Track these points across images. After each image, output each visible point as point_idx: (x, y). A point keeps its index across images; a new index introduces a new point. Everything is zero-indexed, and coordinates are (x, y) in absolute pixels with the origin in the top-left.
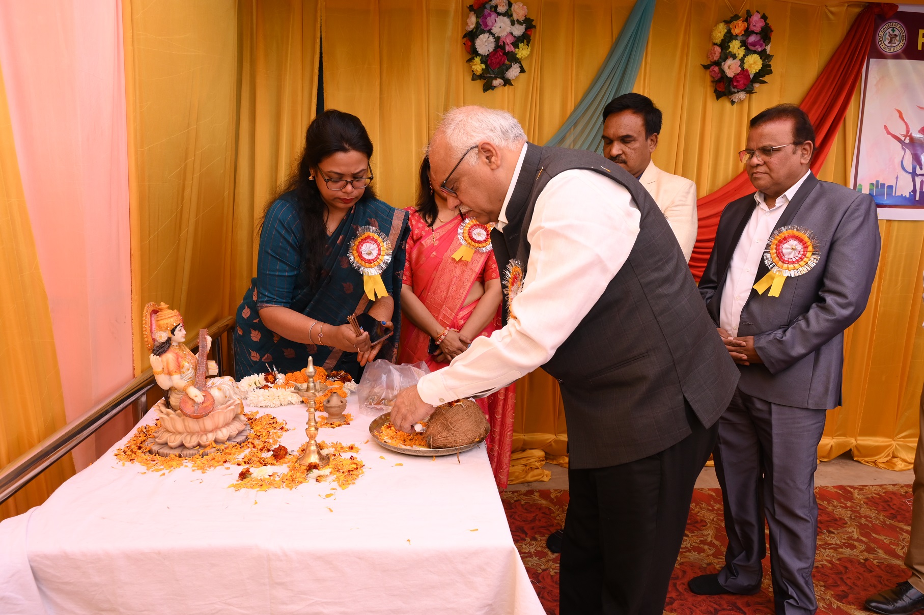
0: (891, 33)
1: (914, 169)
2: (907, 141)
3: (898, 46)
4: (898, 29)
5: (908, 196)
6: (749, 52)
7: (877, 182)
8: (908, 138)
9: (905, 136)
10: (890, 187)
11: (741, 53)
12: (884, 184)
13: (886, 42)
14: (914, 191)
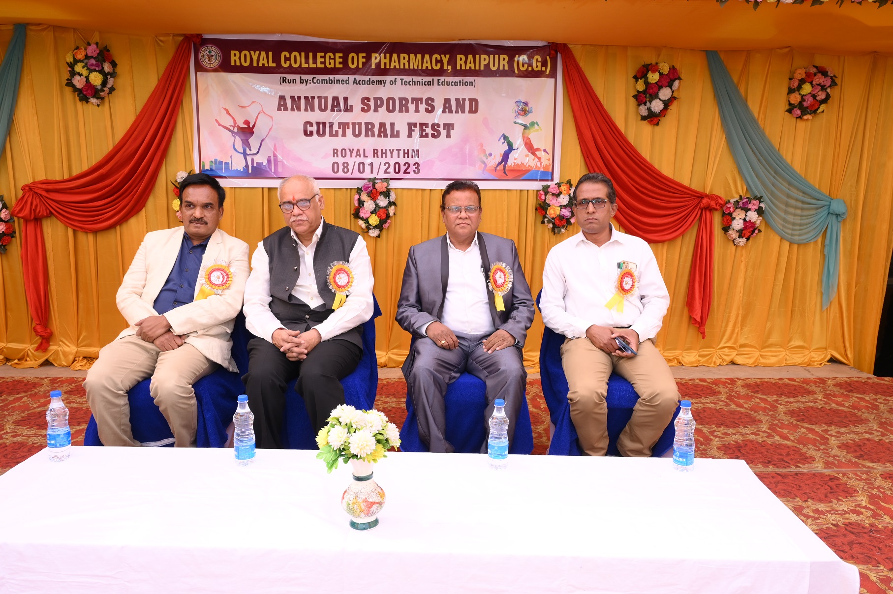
0: (208, 54)
1: (245, 151)
2: (236, 130)
3: (215, 63)
4: (214, 51)
5: (242, 170)
6: (91, 71)
7: (216, 160)
8: (236, 128)
9: (234, 127)
10: (227, 164)
11: (85, 72)
12: (222, 162)
13: (207, 60)
14: (247, 166)
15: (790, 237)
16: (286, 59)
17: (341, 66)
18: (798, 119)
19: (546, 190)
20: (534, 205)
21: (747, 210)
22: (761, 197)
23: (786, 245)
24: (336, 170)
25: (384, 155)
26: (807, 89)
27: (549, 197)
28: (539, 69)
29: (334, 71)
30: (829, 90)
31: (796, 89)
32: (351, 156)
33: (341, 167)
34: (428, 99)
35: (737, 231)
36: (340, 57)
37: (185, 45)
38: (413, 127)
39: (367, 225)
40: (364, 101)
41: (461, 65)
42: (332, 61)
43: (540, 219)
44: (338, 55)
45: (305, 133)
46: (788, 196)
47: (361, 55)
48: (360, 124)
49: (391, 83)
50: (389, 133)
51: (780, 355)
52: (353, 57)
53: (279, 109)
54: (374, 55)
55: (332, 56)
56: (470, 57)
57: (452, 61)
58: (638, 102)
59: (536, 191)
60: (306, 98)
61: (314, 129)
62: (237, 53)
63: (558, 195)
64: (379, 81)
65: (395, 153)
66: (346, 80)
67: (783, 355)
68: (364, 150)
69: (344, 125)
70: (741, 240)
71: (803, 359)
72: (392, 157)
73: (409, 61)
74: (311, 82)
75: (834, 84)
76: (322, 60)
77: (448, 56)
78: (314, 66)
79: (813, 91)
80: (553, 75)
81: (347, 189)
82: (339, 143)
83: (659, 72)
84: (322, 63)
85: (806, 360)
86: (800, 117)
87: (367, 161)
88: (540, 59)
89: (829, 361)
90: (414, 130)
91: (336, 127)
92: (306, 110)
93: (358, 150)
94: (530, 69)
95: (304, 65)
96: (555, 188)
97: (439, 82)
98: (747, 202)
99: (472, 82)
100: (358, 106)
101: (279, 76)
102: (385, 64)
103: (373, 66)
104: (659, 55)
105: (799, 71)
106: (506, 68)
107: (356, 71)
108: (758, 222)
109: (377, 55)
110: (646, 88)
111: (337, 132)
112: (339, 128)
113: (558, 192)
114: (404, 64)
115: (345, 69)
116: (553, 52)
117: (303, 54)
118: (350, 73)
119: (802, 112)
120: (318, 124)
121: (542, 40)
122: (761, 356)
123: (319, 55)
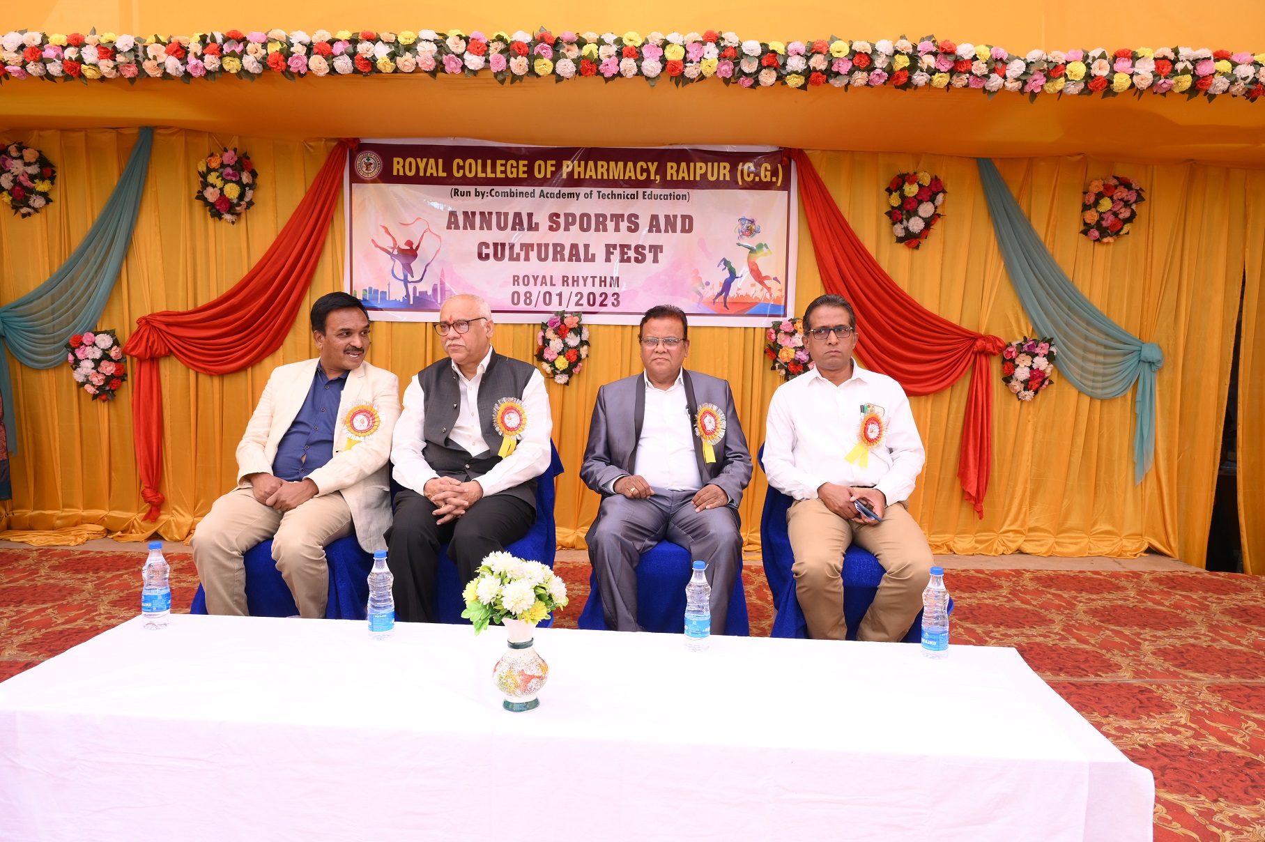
0: (366, 161)
1: (406, 277)
2: (396, 252)
3: (374, 172)
4: (374, 159)
5: (401, 301)
6: (226, 182)
7: (370, 288)
8: (396, 250)
9: (393, 248)
10: (384, 293)
11: (219, 183)
12: (378, 290)
13: (364, 169)
14: (408, 295)
15: (1090, 390)
16: (459, 167)
17: (525, 176)
18: (1096, 243)
19: (777, 328)
20: (763, 346)
21: (1034, 355)
22: (1052, 339)
23: (1086, 401)
24: (516, 302)
25: (575, 283)
26: (1106, 204)
27: (781, 337)
28: (768, 179)
29: (517, 182)
30: (1134, 207)
31: (1092, 206)
32: (535, 285)
33: (522, 298)
34: (631, 216)
35: (1022, 382)
36: (524, 166)
37: (339, 152)
38: (611, 249)
39: (553, 368)
40: (554, 217)
41: (672, 174)
42: (515, 170)
43: (769, 364)
44: (521, 163)
45: (480, 256)
46: (1087, 338)
47: (549, 163)
48: (547, 246)
49: (586, 196)
50: (582, 256)
51: (1081, 542)
52: (540, 165)
53: (449, 227)
54: (565, 163)
55: (515, 164)
56: (683, 165)
57: (661, 170)
58: (893, 220)
59: (764, 330)
60: (482, 214)
61: (491, 251)
62: (401, 160)
63: (792, 334)
64: (571, 194)
65: (590, 281)
66: (531, 193)
67: (1086, 543)
68: (551, 277)
69: (527, 247)
70: (1027, 393)
71: (1111, 548)
72: (585, 285)
73: (608, 170)
74: (489, 194)
75: (1140, 199)
76: (503, 168)
77: (656, 164)
78: (493, 175)
79: (1113, 207)
80: (786, 186)
81: (529, 324)
82: (521, 268)
83: (918, 184)
84: (502, 172)
85: (1116, 550)
86: (1098, 240)
87: (555, 291)
88: (769, 168)
89: (1146, 552)
90: (612, 253)
91: (517, 249)
92: (482, 228)
93: (544, 277)
94: (757, 179)
95: (481, 175)
96: (788, 325)
97: (644, 195)
98: (1033, 345)
99: (685, 195)
100: (544, 224)
101: (450, 187)
102: (579, 173)
103: (564, 176)
104: (918, 163)
105: (1095, 183)
106: (728, 178)
107: (544, 182)
108: (1048, 371)
109: (569, 162)
110: (902, 203)
111: (518, 255)
112: (521, 250)
113: (792, 330)
114: (602, 173)
115: (531, 180)
116: (785, 159)
117: (480, 161)
118: (536, 184)
119: (1100, 234)
120: (495, 245)
121: (771, 144)
122: (1056, 543)
123: (499, 162)
